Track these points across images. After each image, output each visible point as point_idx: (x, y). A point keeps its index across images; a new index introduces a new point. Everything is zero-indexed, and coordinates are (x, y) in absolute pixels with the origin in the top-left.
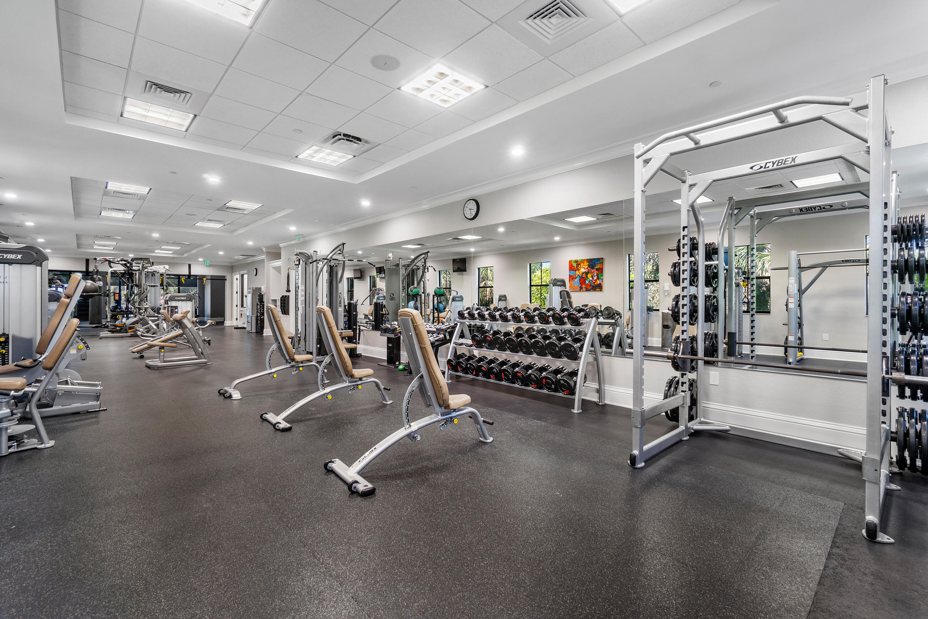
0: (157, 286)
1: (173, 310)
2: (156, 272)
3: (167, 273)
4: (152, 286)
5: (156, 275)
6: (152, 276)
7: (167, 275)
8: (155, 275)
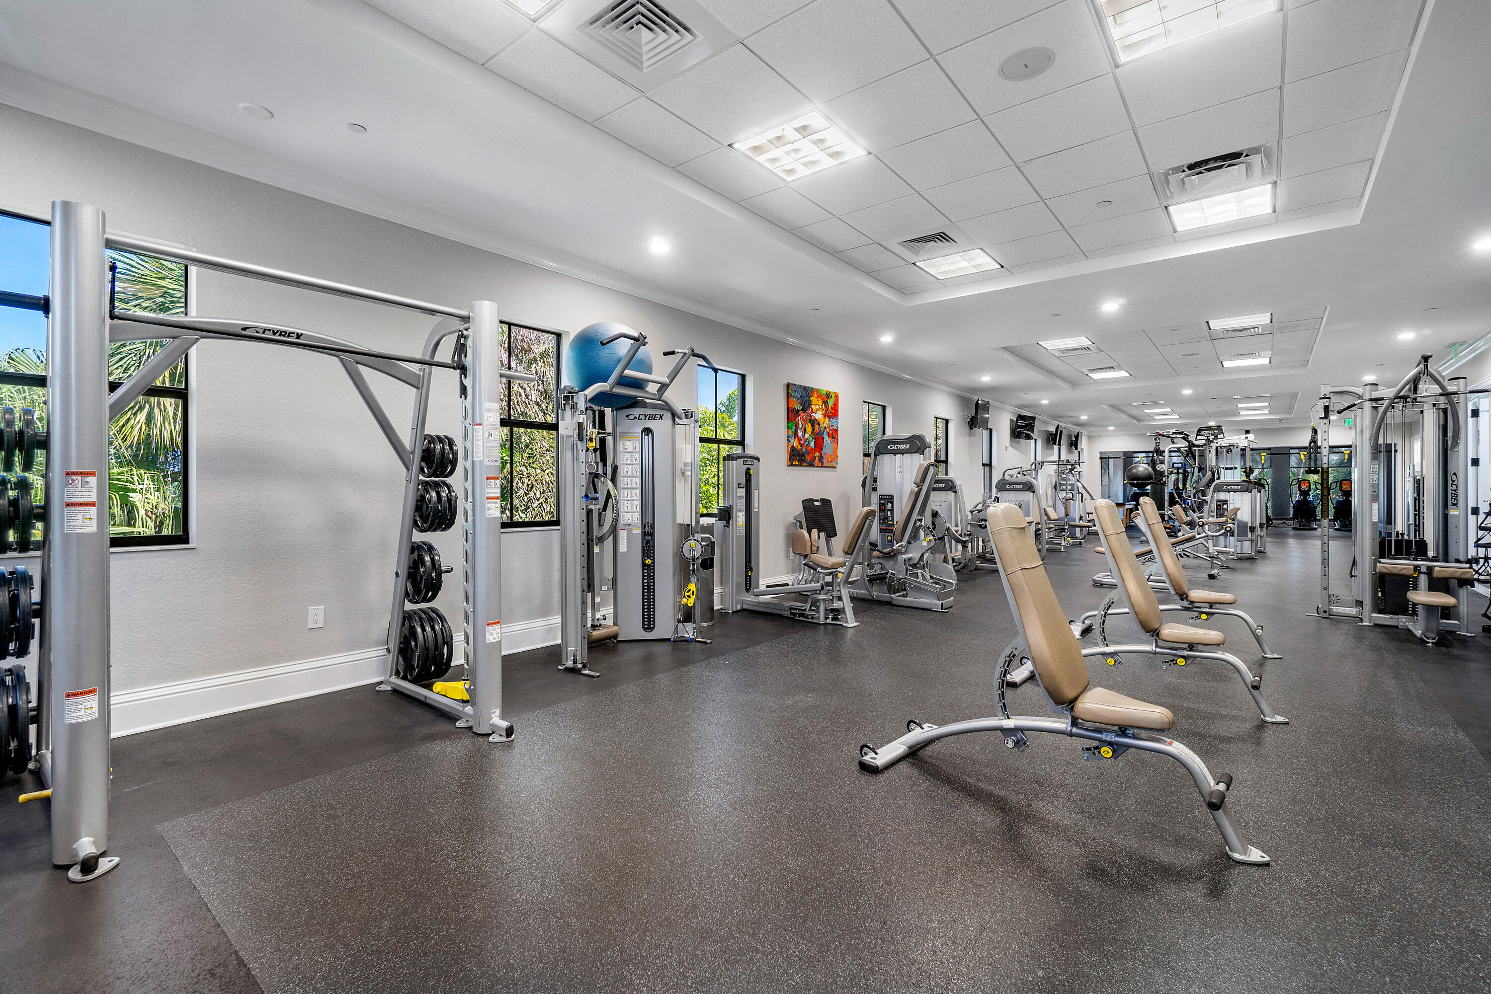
0: (1236, 468)
1: (1220, 505)
2: (1233, 446)
3: (1251, 447)
4: (1227, 469)
5: (1234, 451)
6: (1227, 452)
7: (1252, 449)
8: (1231, 451)
